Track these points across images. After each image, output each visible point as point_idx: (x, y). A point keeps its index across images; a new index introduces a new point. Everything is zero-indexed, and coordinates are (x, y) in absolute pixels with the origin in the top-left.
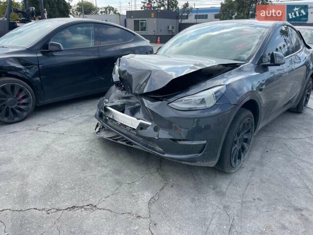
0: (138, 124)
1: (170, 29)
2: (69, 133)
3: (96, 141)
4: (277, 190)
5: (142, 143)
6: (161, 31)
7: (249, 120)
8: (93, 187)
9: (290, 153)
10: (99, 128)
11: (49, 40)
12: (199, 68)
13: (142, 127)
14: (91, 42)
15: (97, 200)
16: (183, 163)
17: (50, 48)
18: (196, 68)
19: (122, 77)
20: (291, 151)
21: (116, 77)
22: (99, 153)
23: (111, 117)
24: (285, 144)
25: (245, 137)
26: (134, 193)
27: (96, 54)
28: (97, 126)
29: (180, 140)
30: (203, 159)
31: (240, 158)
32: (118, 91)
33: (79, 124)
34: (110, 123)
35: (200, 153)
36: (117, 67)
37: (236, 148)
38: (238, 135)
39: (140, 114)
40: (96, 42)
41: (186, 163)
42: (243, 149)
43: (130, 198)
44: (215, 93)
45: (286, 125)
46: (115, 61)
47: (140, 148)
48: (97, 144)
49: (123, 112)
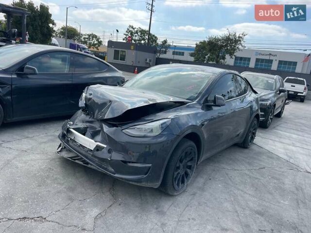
0: (95, 146)
1: (148, 61)
2: (32, 151)
3: (57, 160)
4: (210, 213)
5: (96, 163)
6: (139, 62)
7: (192, 149)
8: (46, 202)
9: (230, 182)
10: (61, 147)
11: (26, 64)
12: (151, 103)
13: (98, 148)
14: (65, 68)
15: (48, 213)
16: (131, 183)
17: (26, 71)
18: (149, 103)
19: (88, 103)
20: (231, 180)
21: (82, 103)
22: (58, 171)
23: (73, 138)
24: (227, 174)
25: (189, 164)
26: (84, 209)
27: (70, 80)
28: (60, 146)
29: (130, 162)
30: (147, 180)
31: (183, 182)
32: (83, 115)
33: (43, 143)
34: (71, 144)
35: (146, 175)
36: (84, 95)
37: (179, 173)
38: (181, 161)
39: (99, 138)
40: (71, 69)
41: (133, 183)
42: (187, 174)
43: (79, 213)
44: (162, 124)
45: (232, 157)
46: (84, 89)
47: (95, 168)
48: (57, 163)
49: (84, 134)
